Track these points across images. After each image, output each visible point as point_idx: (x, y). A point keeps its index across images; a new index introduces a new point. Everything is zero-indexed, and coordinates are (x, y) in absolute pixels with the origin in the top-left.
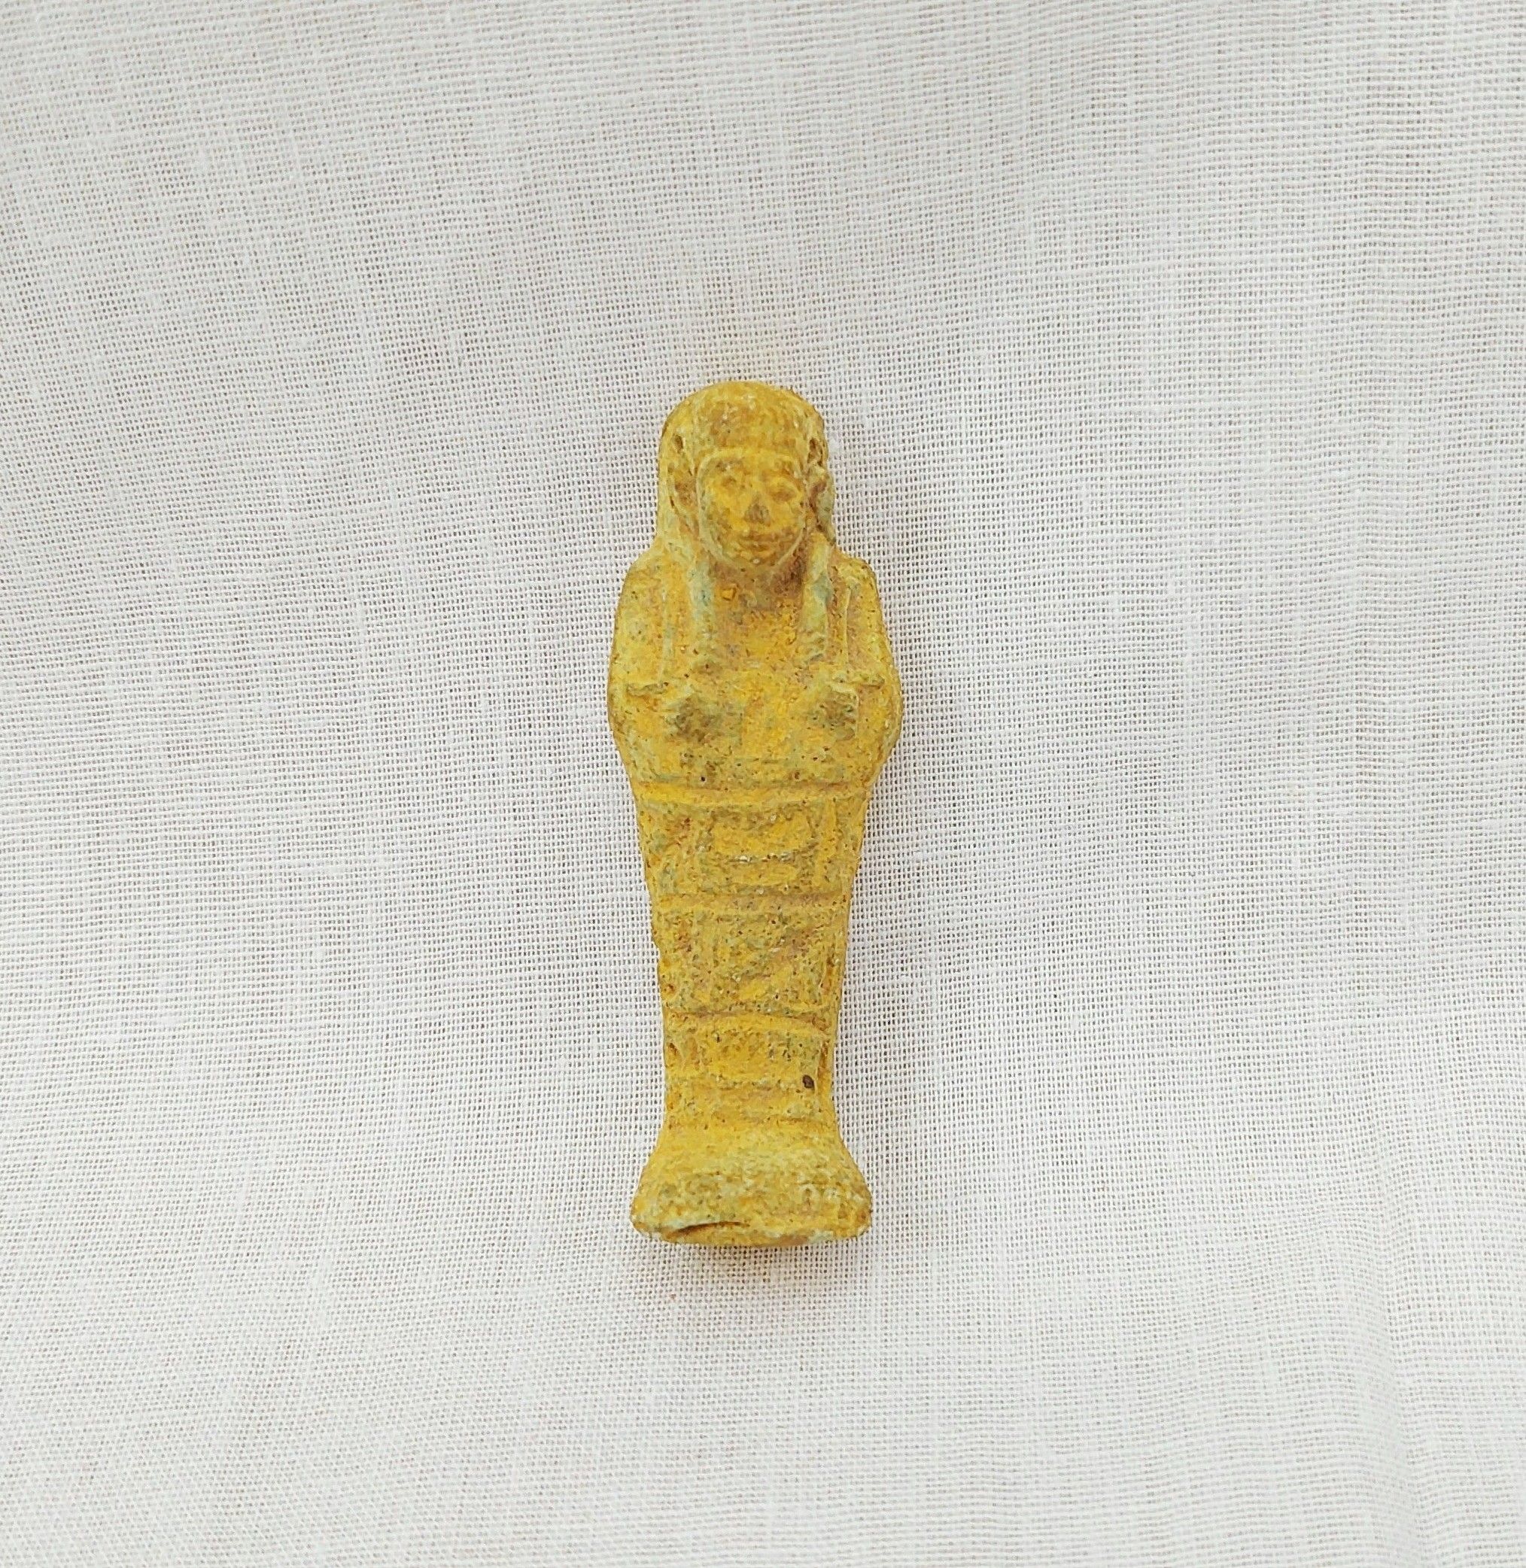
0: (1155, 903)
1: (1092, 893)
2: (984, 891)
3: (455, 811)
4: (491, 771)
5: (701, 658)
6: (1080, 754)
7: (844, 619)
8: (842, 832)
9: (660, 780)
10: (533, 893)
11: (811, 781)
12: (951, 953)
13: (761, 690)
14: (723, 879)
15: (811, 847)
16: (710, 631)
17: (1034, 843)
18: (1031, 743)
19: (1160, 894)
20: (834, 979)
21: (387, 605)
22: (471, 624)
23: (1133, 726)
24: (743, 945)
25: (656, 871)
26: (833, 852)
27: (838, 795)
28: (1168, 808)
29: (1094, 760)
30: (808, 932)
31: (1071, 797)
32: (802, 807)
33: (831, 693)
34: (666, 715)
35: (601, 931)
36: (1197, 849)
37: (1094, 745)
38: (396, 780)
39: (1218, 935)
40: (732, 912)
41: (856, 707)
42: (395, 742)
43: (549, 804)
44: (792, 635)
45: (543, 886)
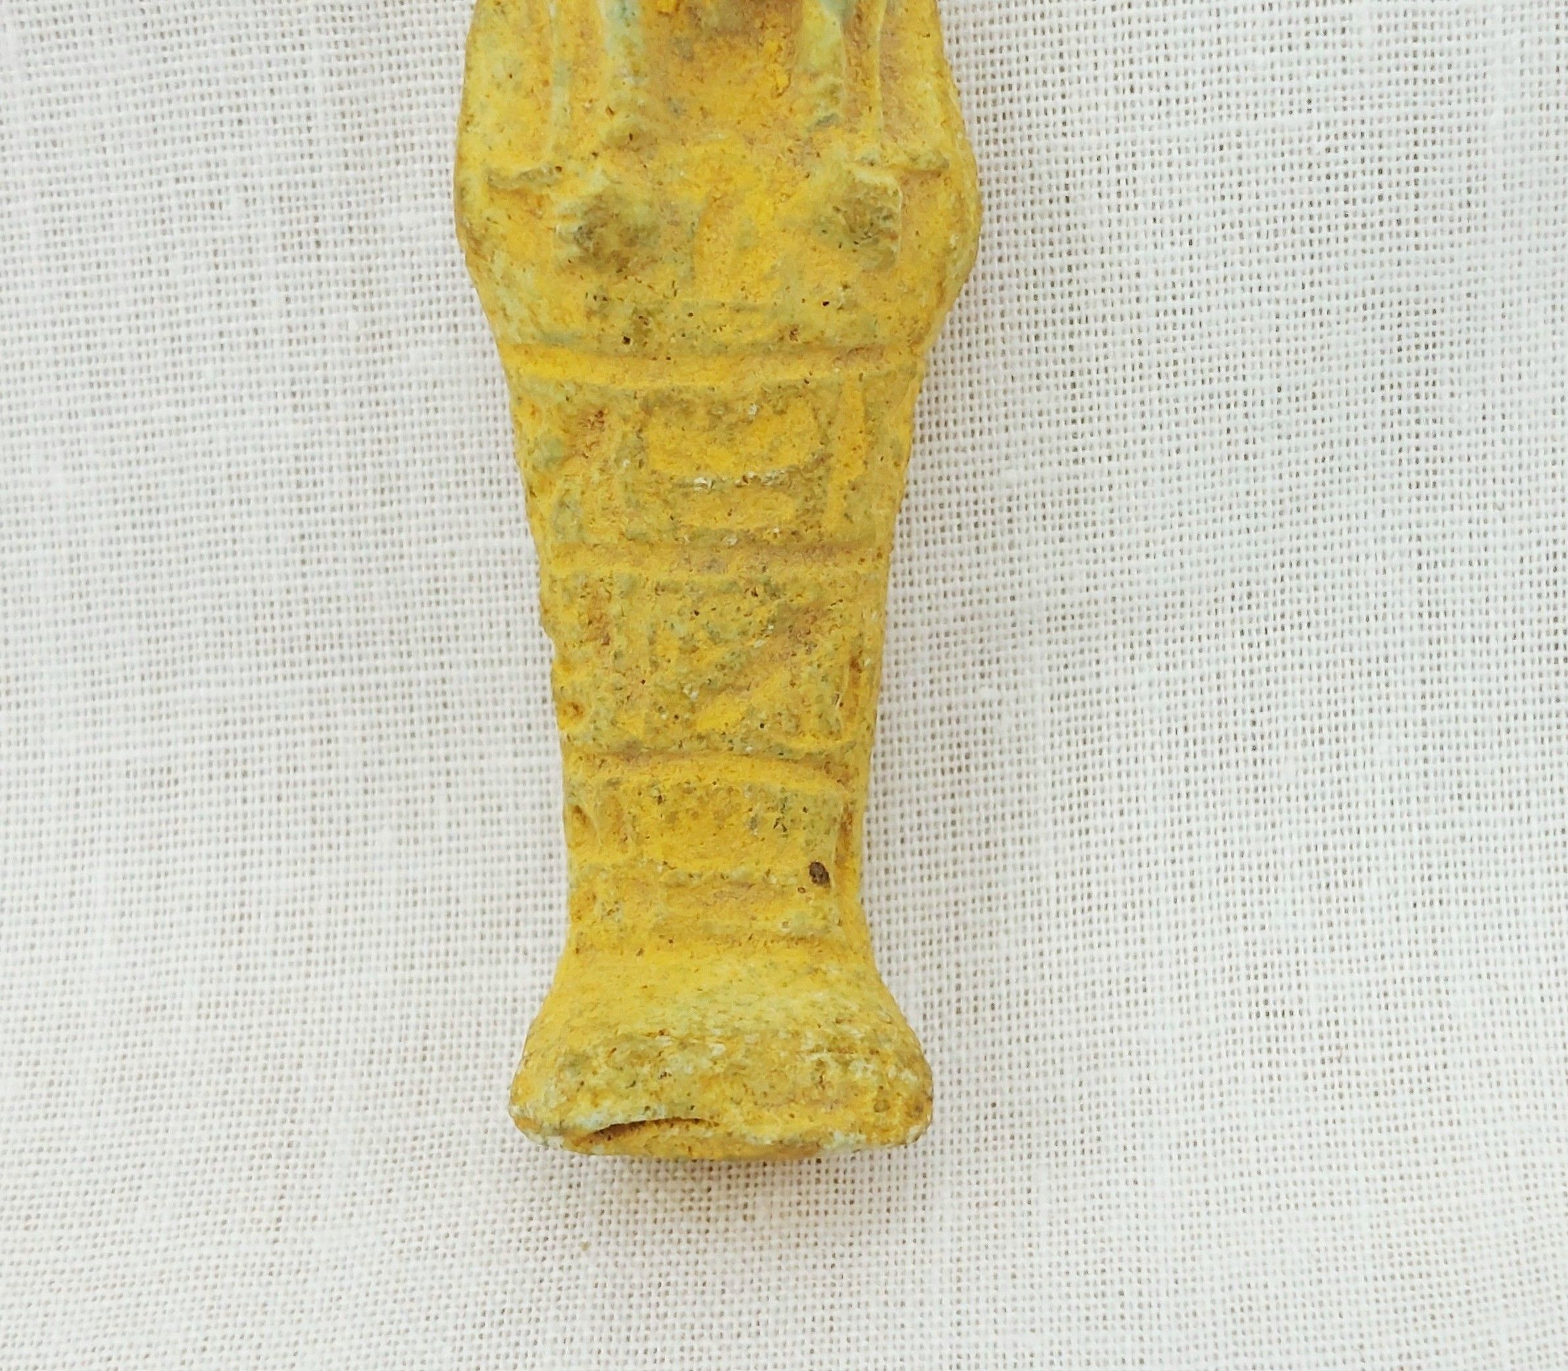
0: (1432, 558)
1: (1320, 541)
2: (1126, 539)
3: (187, 395)
4: (251, 324)
5: (619, 121)
6: (1299, 294)
7: (876, 50)
8: (873, 432)
9: (552, 341)
10: (330, 540)
11: (818, 345)
12: (1069, 648)
13: (729, 180)
14: (665, 517)
15: (821, 460)
16: (636, 73)
17: (1216, 453)
18: (1211, 274)
19: (1440, 543)
20: (862, 693)
21: (61, 27)
22: (210, 61)
23: (1395, 242)
24: (702, 635)
25: (547, 503)
26: (857, 472)
27: (868, 368)
28: (1456, 388)
29: (1325, 305)
30: (816, 613)
31: (1283, 370)
32: (802, 390)
33: (854, 186)
34: (559, 226)
35: (451, 608)
36: (1508, 461)
37: (1324, 276)
38: (83, 340)
39: (1545, 613)
40: (681, 576)
41: (898, 210)
42: (79, 272)
43: (355, 383)
44: (782, 80)
45: (347, 528)
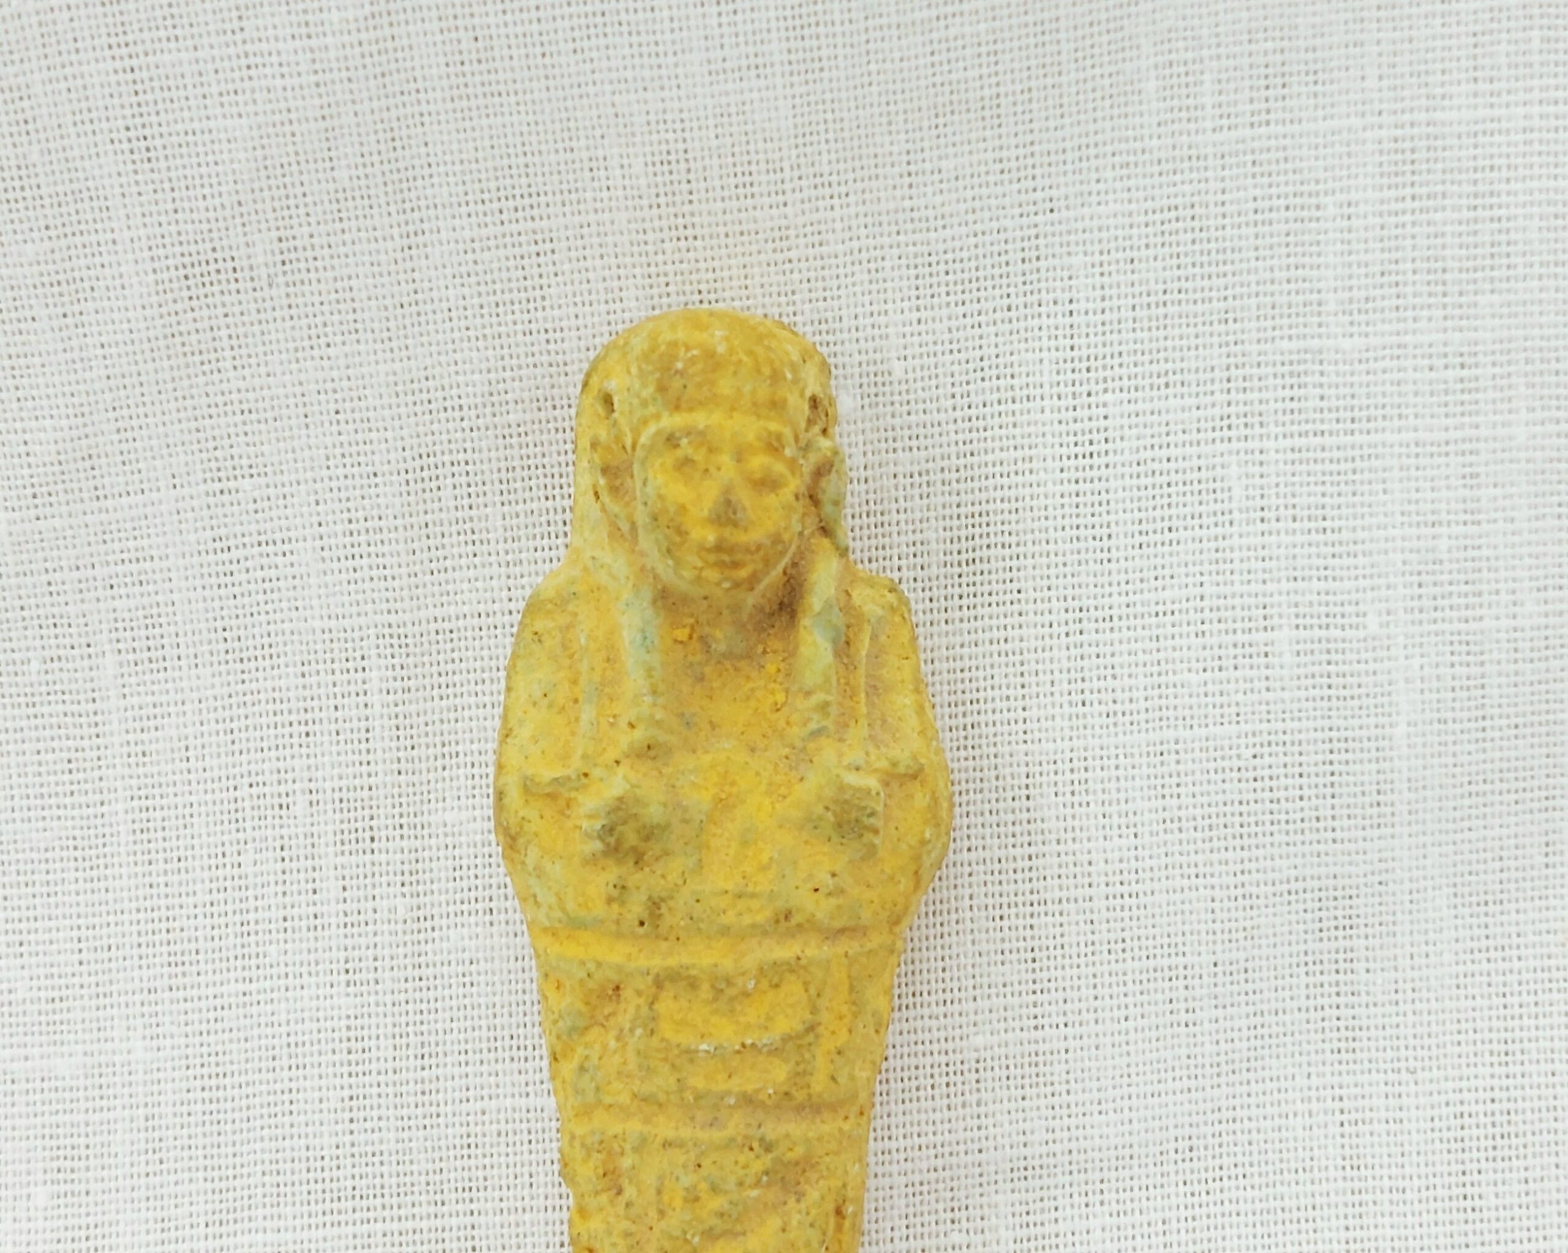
0: (1354, 1116)
1: (1252, 1100)
2: (1081, 1097)
3: (254, 973)
4: (311, 910)
5: (639, 734)
6: (1231, 880)
7: (862, 671)
8: (857, 1005)
9: (576, 925)
10: (375, 1101)
11: (809, 927)
12: (1030, 1196)
13: (733, 784)
14: (672, 1080)
15: (811, 1028)
16: (654, 692)
17: (1161, 1021)
18: (1154, 862)
19: (1360, 1103)
20: (845, 1238)
21: (153, 654)
22: (283, 683)
23: (1315, 836)
24: (704, 1186)
25: (568, 1067)
26: (843, 1037)
27: (850, 946)
28: (1371, 965)
29: (1254, 890)
30: (806, 1165)
31: (1219, 947)
32: (795, 967)
33: (842, 788)
34: (585, 824)
35: (481, 1162)
36: (1419, 1030)
37: (1253, 865)
38: (164, 925)
39: (1455, 1168)
40: (686, 1133)
41: (880, 808)
42: (162, 866)
43: (402, 961)
44: (780, 697)
45: (390, 1090)
